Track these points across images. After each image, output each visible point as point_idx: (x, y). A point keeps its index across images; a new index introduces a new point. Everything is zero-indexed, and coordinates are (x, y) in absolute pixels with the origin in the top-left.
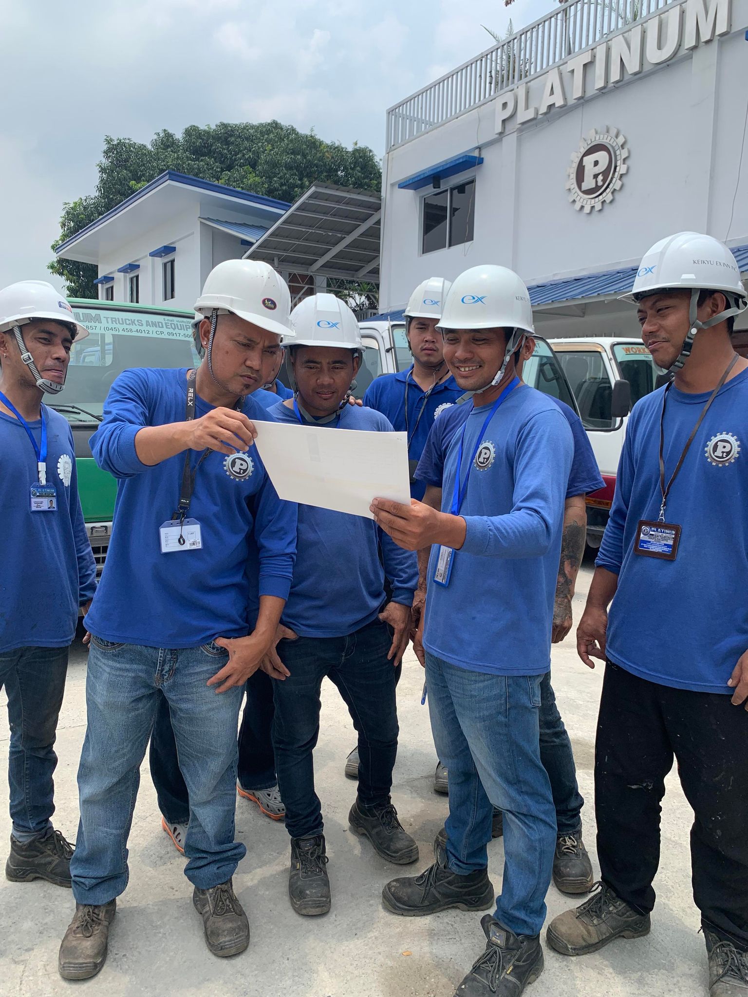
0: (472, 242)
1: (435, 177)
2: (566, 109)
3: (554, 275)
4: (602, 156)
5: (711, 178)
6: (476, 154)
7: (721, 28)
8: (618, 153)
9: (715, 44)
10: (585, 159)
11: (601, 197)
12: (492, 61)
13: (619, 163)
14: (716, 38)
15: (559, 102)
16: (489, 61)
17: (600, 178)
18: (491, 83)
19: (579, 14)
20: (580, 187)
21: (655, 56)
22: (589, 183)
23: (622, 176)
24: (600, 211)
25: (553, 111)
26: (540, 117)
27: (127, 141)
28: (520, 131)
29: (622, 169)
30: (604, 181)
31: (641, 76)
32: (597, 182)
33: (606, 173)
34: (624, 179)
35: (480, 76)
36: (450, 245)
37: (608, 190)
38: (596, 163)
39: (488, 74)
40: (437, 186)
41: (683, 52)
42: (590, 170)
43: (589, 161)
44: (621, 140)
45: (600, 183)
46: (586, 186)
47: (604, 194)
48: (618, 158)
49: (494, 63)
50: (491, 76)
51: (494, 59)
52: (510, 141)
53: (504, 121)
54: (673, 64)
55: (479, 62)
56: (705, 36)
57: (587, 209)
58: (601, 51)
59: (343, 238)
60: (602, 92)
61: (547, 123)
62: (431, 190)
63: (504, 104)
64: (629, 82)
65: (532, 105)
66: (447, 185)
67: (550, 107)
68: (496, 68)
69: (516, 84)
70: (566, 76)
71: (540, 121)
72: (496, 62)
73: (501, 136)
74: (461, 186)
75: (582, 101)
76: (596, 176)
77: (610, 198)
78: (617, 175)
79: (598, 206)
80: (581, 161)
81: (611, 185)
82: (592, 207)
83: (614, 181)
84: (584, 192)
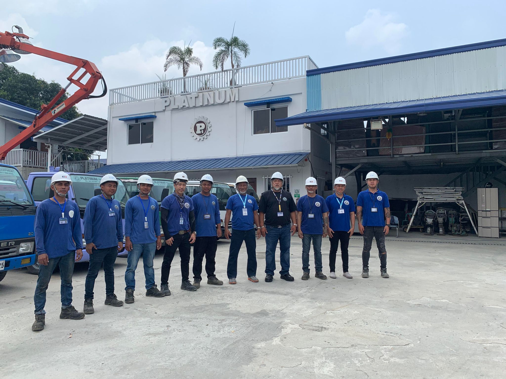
0: (152, 143)
1: (137, 119)
2: (189, 108)
3: (187, 158)
4: (203, 125)
5: (236, 137)
6: (154, 114)
7: (237, 99)
8: (208, 125)
9: (235, 102)
10: (197, 124)
11: (203, 137)
12: (159, 85)
13: (208, 128)
14: (235, 101)
15: (187, 106)
16: (157, 85)
17: (202, 131)
18: (159, 92)
19: (192, 81)
20: (196, 133)
21: (218, 101)
23: (209, 131)
24: (202, 141)
25: (184, 107)
26: (179, 108)
28: (172, 110)
29: (209, 130)
30: (204, 132)
31: (213, 105)
32: (201, 132)
33: (204, 130)
35: (154, 89)
36: (142, 143)
37: (205, 135)
38: (201, 126)
39: (157, 90)
40: (137, 122)
41: (226, 102)
42: (199, 129)
43: (198, 125)
44: (208, 122)
45: (202, 133)
46: (197, 133)
47: (204, 136)
48: (208, 126)
50: (159, 90)
52: (168, 113)
53: (165, 106)
54: (223, 104)
56: (232, 100)
57: (198, 139)
58: (201, 95)
59: (84, 133)
60: (202, 106)
61: (182, 110)
62: (133, 122)
63: (166, 101)
64: (210, 106)
65: (176, 104)
66: (140, 122)
67: (183, 106)
68: (161, 88)
69: (169, 95)
70: (189, 99)
71: (180, 109)
72: (160, 87)
73: (164, 111)
74: (145, 123)
75: (195, 107)
76: (201, 130)
77: (206, 137)
78: (207, 131)
79: (202, 139)
80: (195, 125)
81: (206, 134)
82: (200, 139)
83: (207, 132)
84: (197, 134)
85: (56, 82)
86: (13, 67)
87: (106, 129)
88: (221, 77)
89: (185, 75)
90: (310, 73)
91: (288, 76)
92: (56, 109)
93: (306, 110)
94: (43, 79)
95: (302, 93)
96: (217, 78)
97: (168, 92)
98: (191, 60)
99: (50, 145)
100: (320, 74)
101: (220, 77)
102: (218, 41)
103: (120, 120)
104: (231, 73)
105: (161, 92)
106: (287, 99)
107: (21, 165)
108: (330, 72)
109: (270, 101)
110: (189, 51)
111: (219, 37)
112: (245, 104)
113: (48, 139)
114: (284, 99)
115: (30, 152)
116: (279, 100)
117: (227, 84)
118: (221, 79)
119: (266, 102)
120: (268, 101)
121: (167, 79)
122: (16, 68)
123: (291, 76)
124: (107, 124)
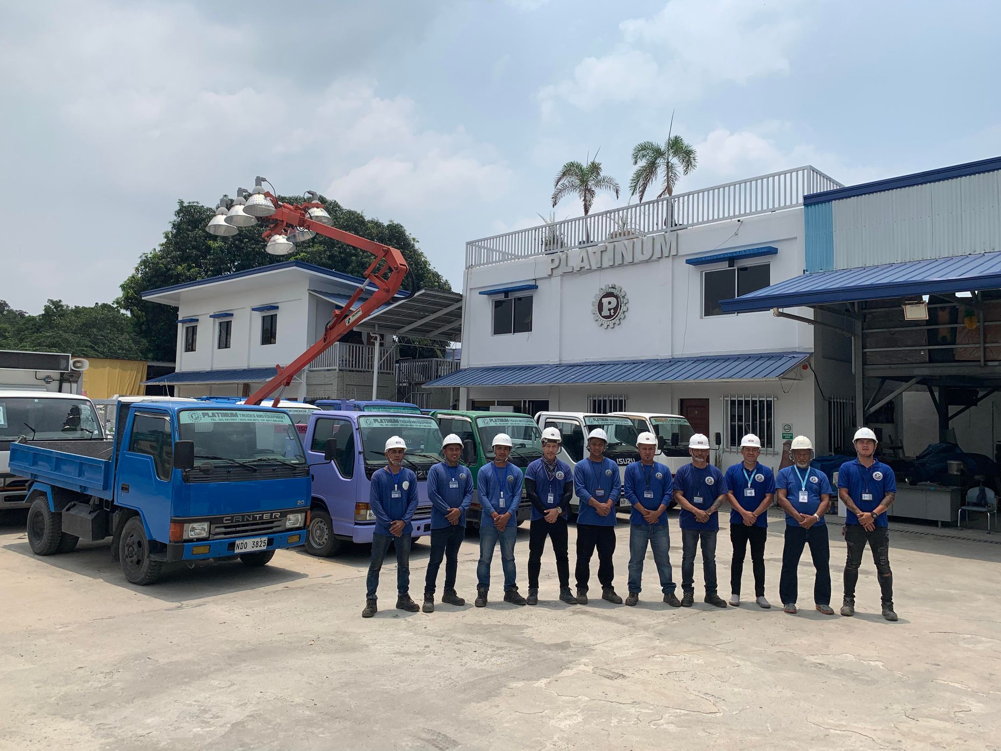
0: (530, 332)
1: (506, 292)
2: (590, 270)
3: (587, 359)
4: (613, 300)
5: (672, 322)
6: (532, 283)
7: (673, 252)
8: (622, 299)
9: (670, 259)
10: (603, 299)
11: (613, 321)
12: (542, 232)
13: (622, 305)
14: (671, 256)
15: (587, 267)
16: (540, 232)
17: (612, 311)
18: (542, 245)
19: (596, 223)
20: (601, 314)
21: (639, 257)
22: (605, 312)
25: (583, 270)
26: (574, 271)
27: (195, 204)
28: (562, 276)
29: (624, 308)
30: (615, 313)
31: (632, 263)
32: (610, 313)
33: (616, 309)
34: (625, 313)
35: (535, 239)
36: (514, 332)
37: (617, 318)
38: (610, 303)
39: (540, 239)
40: (506, 296)
41: (654, 258)
42: (606, 307)
43: (605, 301)
44: (623, 294)
45: (612, 314)
46: (603, 314)
47: (615, 320)
48: (622, 302)
49: (544, 234)
50: (542, 241)
51: (544, 231)
52: (556, 280)
53: (552, 269)
54: (649, 262)
55: (534, 231)
56: (666, 254)
57: (605, 326)
58: (610, 247)
59: (428, 315)
60: (612, 267)
61: (578, 275)
62: (501, 297)
63: (552, 260)
64: (626, 265)
65: (570, 264)
66: (512, 296)
67: (581, 268)
68: (546, 237)
69: (559, 249)
70: (590, 254)
71: (576, 273)
72: (545, 234)
73: (550, 276)
74: (521, 298)
75: (600, 268)
76: (610, 310)
77: (618, 322)
78: (621, 311)
79: (611, 325)
80: (601, 299)
81: (619, 316)
82: (608, 325)
83: (620, 314)
84: (603, 317)
85: (396, 222)
86: (335, 201)
87: (460, 308)
88: (647, 213)
89: (586, 211)
90: (810, 200)
91: (771, 207)
92: (351, 317)
93: (804, 270)
94: (376, 219)
95: (796, 238)
96: (640, 216)
97: (557, 244)
98: (598, 183)
99: (377, 335)
100: (831, 200)
101: (644, 213)
102: (643, 149)
103: (480, 293)
104: (665, 206)
105: (546, 245)
106: (766, 250)
107: (337, 368)
108: (850, 197)
109: (734, 255)
110: (595, 168)
111: (642, 141)
112: (689, 262)
113: (374, 326)
114: (760, 251)
115: (350, 346)
116: (752, 252)
117: (657, 224)
118: (647, 217)
119: (726, 256)
120: (729, 255)
121: (555, 221)
122: (340, 203)
123: (776, 206)
124: (462, 300)
